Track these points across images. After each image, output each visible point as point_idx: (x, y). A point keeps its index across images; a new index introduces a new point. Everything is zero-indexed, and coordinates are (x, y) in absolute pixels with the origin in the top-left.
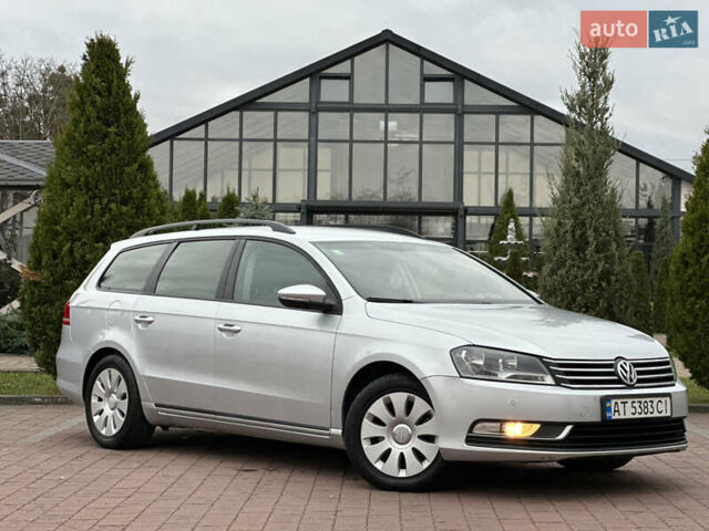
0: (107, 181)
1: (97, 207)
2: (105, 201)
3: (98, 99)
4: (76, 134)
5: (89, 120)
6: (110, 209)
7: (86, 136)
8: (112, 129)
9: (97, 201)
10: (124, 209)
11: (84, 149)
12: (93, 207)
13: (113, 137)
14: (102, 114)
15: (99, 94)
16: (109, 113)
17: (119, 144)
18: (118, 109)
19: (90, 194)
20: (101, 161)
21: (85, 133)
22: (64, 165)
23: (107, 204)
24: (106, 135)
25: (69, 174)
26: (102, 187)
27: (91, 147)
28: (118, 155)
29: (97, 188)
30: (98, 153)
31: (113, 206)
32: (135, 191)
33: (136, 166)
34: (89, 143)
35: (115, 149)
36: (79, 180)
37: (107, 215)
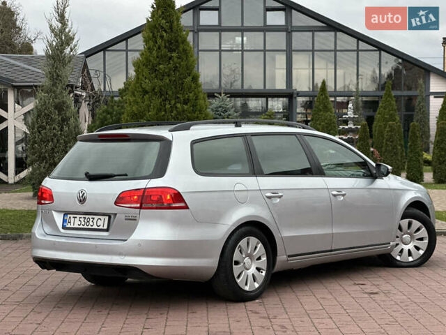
0: (174, 89)
1: (168, 106)
2: (173, 102)
3: (165, 34)
4: (151, 58)
5: (159, 48)
6: (176, 108)
7: (158, 59)
8: (174, 54)
9: (167, 102)
10: (186, 107)
11: (157, 68)
12: (165, 106)
13: (176, 59)
14: (167, 44)
15: (165, 31)
16: (171, 44)
17: (180, 64)
18: (177, 41)
19: (163, 97)
20: (169, 76)
21: (158, 57)
22: (143, 79)
23: (175, 104)
24: (170, 58)
25: (147, 85)
26: (170, 93)
27: (161, 66)
28: (179, 71)
29: (167, 94)
30: (166, 70)
31: (178, 105)
32: (191, 95)
33: (190, 78)
34: (160, 64)
35: (177, 67)
36: (154, 89)
37: (175, 112)
